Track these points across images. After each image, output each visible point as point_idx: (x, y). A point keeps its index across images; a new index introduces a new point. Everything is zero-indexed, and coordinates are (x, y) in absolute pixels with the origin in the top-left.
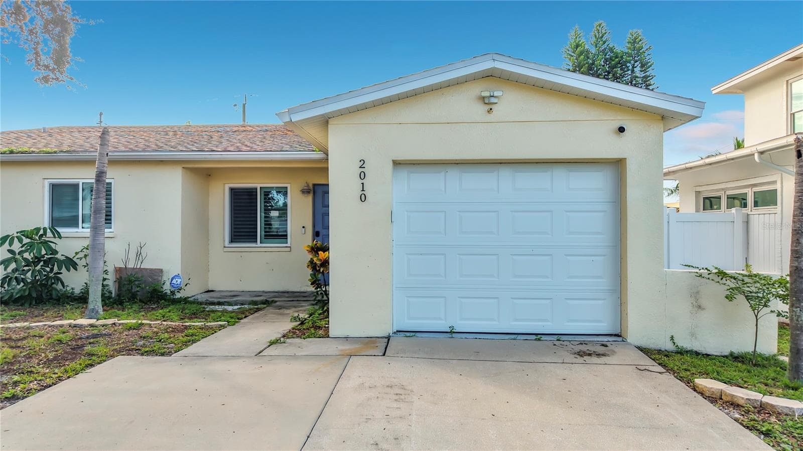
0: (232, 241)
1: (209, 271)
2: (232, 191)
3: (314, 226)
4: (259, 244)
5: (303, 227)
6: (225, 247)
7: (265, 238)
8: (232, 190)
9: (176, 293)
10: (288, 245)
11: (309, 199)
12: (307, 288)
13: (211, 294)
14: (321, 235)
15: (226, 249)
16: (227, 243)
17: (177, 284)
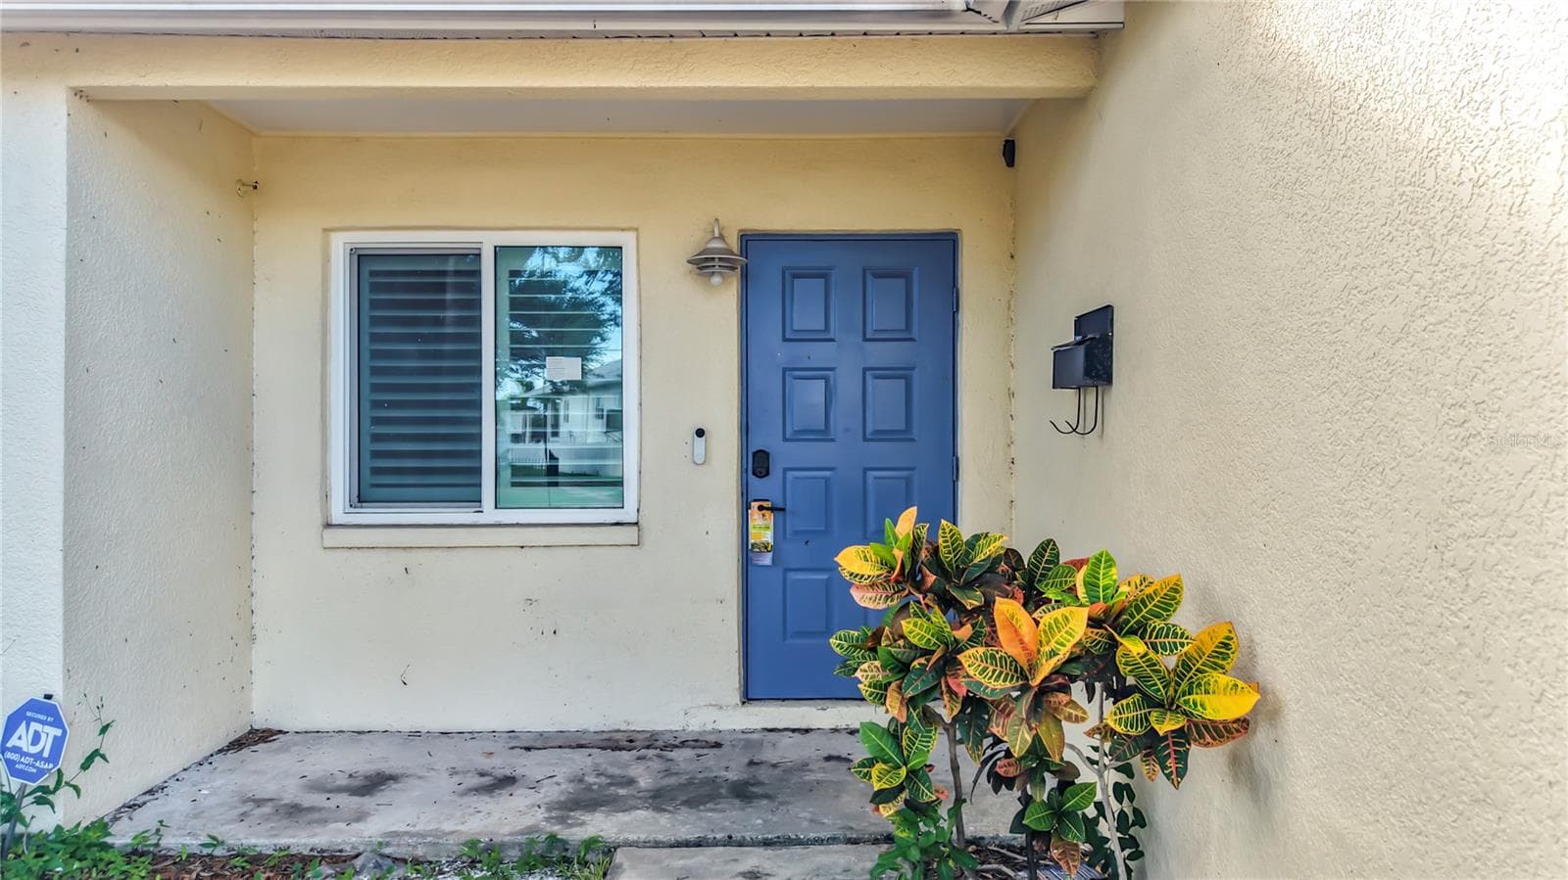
0: (362, 498)
1: (253, 639)
2: (367, 269)
3: (745, 429)
4: (489, 513)
5: (700, 433)
6: (328, 525)
7: (514, 485)
8: (362, 259)
9: (29, 809)
10: (628, 514)
11: (725, 299)
12: (714, 714)
13: (260, 757)
14: (776, 467)
15: (334, 537)
16: (338, 511)
17: (38, 756)
